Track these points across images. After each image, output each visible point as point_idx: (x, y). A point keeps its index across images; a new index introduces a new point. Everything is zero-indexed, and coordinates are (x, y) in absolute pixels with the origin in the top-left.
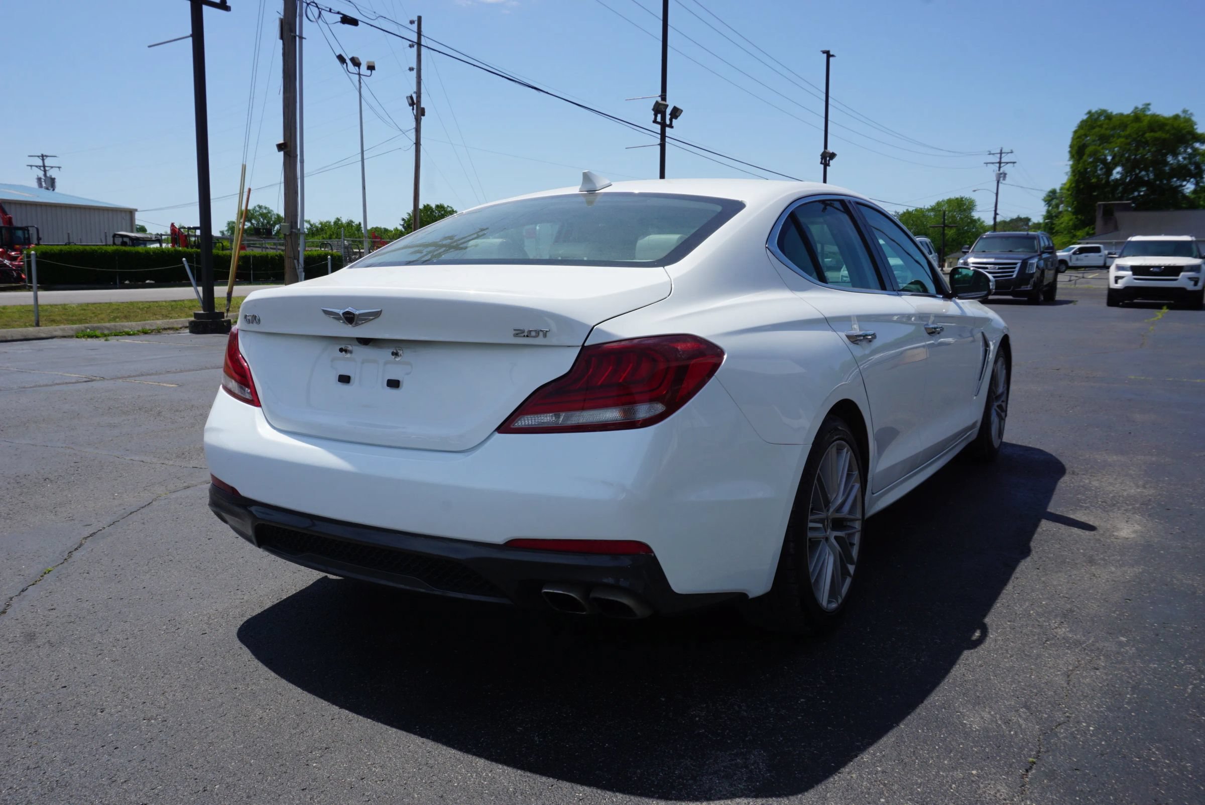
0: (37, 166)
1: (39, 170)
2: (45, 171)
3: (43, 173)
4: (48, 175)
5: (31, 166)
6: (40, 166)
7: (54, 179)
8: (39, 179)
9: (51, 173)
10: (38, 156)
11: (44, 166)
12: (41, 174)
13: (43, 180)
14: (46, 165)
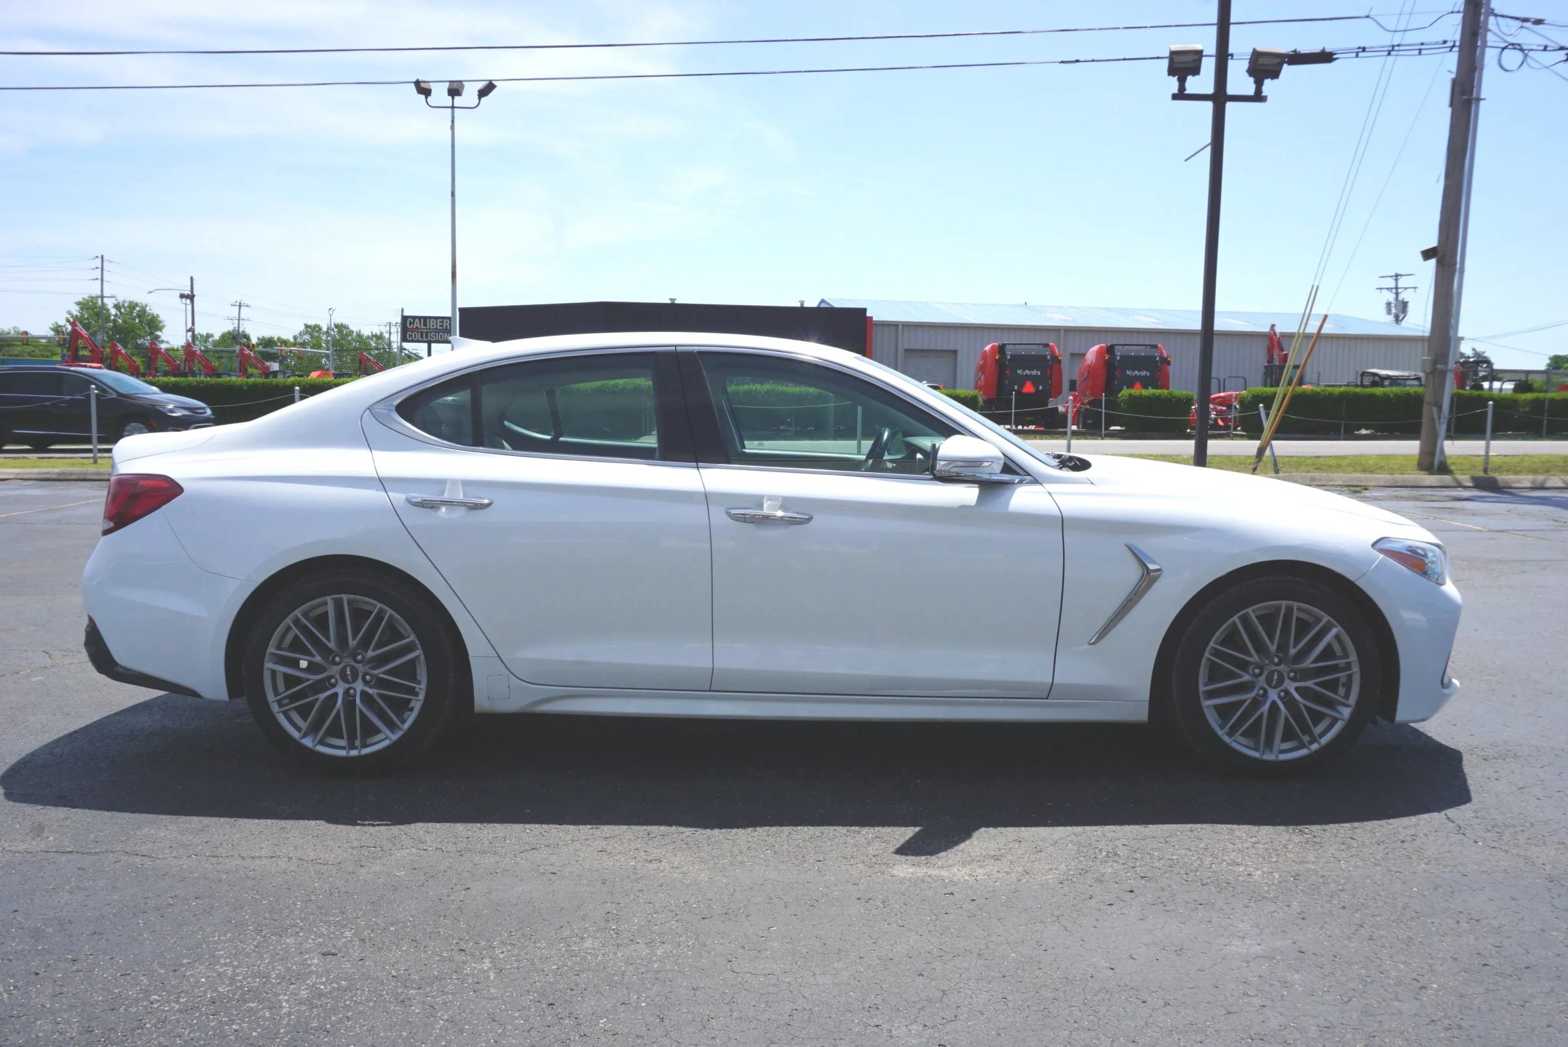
0: (1388, 289)
1: (1390, 293)
2: (1397, 294)
3: (1394, 296)
4: (1400, 298)
5: (1381, 289)
6: (1392, 289)
7: (1407, 302)
8: (1389, 304)
9: (1403, 296)
10: (1392, 276)
11: (1397, 288)
12: (1391, 297)
13: (1393, 305)
14: (1399, 286)
